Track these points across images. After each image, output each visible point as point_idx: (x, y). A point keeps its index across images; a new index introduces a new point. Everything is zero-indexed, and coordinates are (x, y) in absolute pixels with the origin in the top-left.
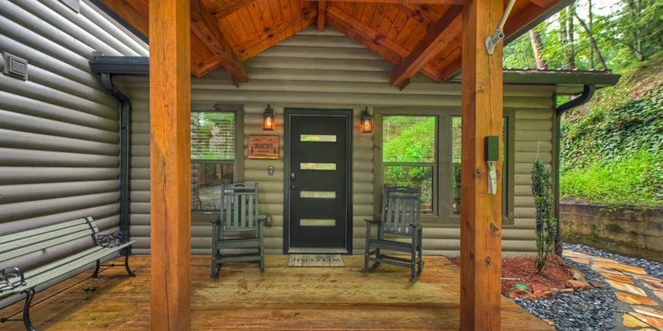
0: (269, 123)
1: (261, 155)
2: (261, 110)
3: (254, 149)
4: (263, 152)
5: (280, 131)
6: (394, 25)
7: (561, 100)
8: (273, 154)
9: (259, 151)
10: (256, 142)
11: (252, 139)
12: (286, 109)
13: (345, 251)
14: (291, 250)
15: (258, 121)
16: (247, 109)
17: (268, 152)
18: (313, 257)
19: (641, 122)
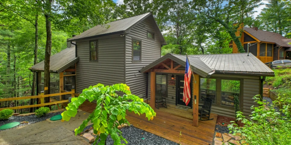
0: (172, 78)
2: (171, 75)
3: (170, 83)
5: (175, 80)
8: (174, 84)
11: (169, 81)
12: (176, 75)
13: (190, 107)
14: (178, 105)
15: (170, 77)
16: (168, 75)
18: (182, 107)
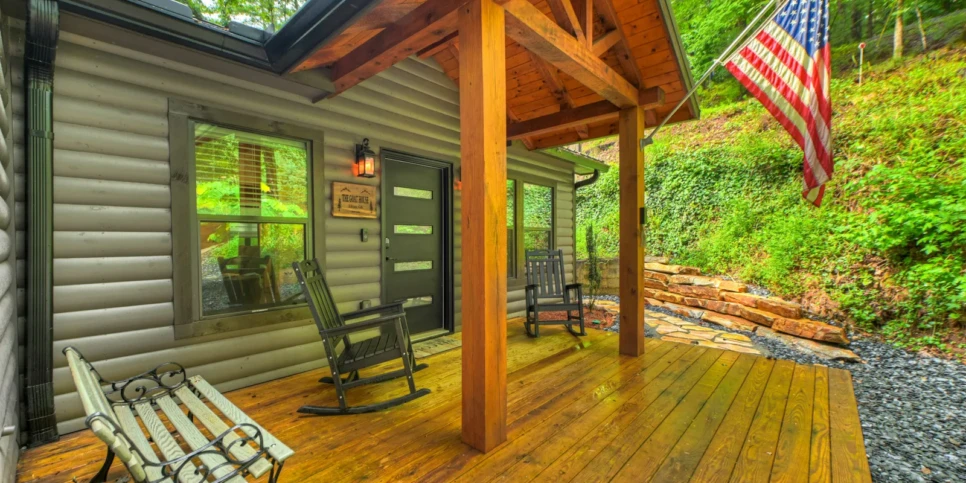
1: (353, 212)
3: (343, 203)
4: (355, 207)
5: (377, 180)
6: (519, 89)
7: (578, 179)
8: (369, 212)
9: (351, 207)
10: (346, 193)
11: (339, 186)
12: (382, 149)
17: (361, 207)
19: (584, 198)
